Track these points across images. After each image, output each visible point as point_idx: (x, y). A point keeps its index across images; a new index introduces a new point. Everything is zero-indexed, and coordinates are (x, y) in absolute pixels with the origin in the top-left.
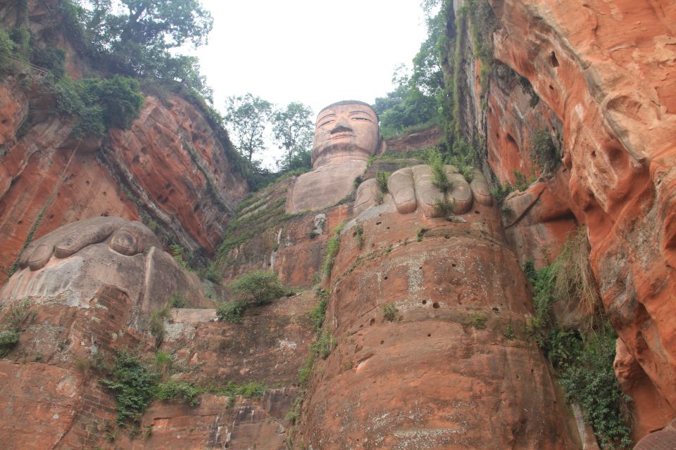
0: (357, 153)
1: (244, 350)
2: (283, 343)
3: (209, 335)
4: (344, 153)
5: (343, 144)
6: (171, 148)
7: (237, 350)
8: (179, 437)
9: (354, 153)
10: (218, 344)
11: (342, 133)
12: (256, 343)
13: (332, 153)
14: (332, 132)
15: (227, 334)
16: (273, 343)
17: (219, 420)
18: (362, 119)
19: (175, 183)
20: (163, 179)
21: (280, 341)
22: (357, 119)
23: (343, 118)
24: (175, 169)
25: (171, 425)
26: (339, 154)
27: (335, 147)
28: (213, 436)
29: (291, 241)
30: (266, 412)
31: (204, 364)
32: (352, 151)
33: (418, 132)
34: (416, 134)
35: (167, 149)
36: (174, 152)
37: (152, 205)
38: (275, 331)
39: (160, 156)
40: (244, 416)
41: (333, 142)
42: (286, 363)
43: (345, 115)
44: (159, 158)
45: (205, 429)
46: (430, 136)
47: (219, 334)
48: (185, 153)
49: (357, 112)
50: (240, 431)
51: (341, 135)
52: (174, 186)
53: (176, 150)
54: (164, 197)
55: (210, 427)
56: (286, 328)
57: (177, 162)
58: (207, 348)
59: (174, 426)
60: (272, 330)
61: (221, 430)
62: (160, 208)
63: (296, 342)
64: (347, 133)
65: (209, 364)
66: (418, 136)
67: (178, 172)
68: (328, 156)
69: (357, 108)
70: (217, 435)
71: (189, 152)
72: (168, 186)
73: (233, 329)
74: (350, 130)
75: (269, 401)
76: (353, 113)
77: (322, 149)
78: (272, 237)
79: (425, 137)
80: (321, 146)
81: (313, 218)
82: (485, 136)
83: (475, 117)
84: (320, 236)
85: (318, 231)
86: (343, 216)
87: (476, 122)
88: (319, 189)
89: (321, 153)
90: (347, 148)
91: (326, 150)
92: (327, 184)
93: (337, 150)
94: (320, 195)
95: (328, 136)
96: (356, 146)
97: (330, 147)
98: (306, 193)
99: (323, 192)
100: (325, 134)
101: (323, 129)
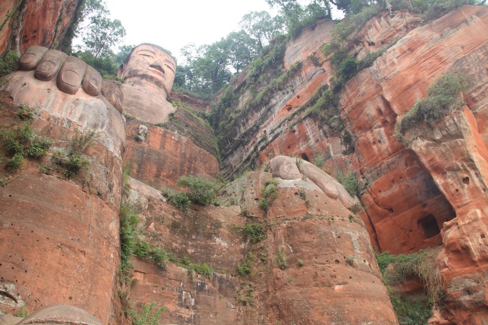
0: (162, 90)
1: (188, 235)
2: (218, 240)
3: (163, 212)
4: (155, 86)
5: (158, 79)
6: (55, 5)
7: (183, 232)
8: (155, 292)
9: (160, 89)
10: (171, 222)
11: (159, 71)
12: (197, 232)
13: (147, 80)
14: (151, 66)
15: (176, 217)
16: (209, 237)
17: (183, 286)
18: (170, 68)
19: (40, 32)
20: (36, 24)
21: (215, 238)
22: (168, 66)
23: (160, 60)
24: (47, 22)
25: (146, 280)
26: (152, 84)
27: (151, 78)
28: (180, 298)
30: (216, 289)
31: (161, 235)
32: (161, 88)
33: (190, 96)
34: (188, 97)
35: (53, 3)
36: (55, 9)
37: (18, 39)
38: (211, 229)
39: (47, 5)
40: (201, 288)
41: (151, 74)
42: (222, 256)
43: (163, 59)
44: (46, 6)
45: (173, 290)
46: (196, 103)
47: (170, 214)
48: (59, 14)
49: (169, 62)
50: (201, 299)
51: (157, 72)
52: (38, 34)
53: (56, 8)
54: (28, 39)
55: (177, 290)
56: (220, 229)
57: (51, 18)
58: (162, 222)
59: (149, 281)
60: (209, 227)
61: (186, 294)
62: (20, 45)
63: (228, 243)
64: (161, 73)
65: (164, 236)
66: (189, 99)
67: (47, 26)
68: (144, 81)
69: (169, 59)
70: (184, 298)
71: (61, 14)
72: (35, 31)
73: (180, 215)
74: (163, 72)
75: (217, 282)
76: (167, 61)
77: (141, 73)
79: (192, 101)
80: (142, 71)
81: (138, 125)
82: (270, 139)
83: (263, 122)
84: (143, 143)
85: (142, 137)
86: (159, 136)
87: (263, 126)
88: (142, 105)
89: (139, 75)
90: (158, 84)
91: (144, 76)
92: (148, 104)
93: (152, 81)
94: (142, 110)
95: (147, 66)
96: (164, 86)
97: (148, 75)
98: (132, 102)
99: (145, 109)
100: (145, 63)
101: (144, 58)
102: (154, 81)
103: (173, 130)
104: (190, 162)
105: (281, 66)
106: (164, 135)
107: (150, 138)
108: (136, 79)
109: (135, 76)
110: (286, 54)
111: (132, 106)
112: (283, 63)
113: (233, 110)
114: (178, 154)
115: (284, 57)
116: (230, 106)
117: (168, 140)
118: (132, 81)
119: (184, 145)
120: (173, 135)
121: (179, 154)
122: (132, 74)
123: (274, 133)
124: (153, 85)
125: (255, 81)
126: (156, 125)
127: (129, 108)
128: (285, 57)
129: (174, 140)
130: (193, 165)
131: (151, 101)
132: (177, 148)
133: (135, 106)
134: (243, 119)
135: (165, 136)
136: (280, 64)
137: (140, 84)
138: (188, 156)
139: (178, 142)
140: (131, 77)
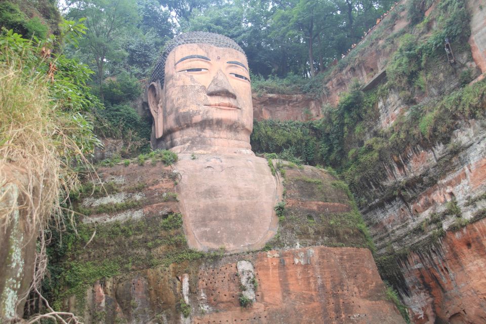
0: (242, 136)
4: (230, 135)
5: (230, 121)
9: (238, 136)
13: (212, 130)
18: (241, 77)
22: (237, 76)
23: (221, 71)
26: (222, 134)
27: (219, 123)
29: (209, 303)
32: (238, 133)
33: (279, 93)
43: (224, 66)
49: (236, 63)
51: (225, 105)
68: (208, 133)
69: (235, 56)
74: (234, 96)
76: (231, 64)
77: (197, 119)
78: (172, 285)
80: (198, 113)
81: (234, 265)
82: (468, 215)
83: (444, 175)
84: (256, 305)
85: (249, 295)
86: (275, 271)
87: (444, 181)
88: (225, 209)
89: (196, 124)
90: (233, 127)
91: (206, 124)
92: (234, 201)
93: (221, 127)
94: (230, 220)
95: (203, 95)
96: (243, 127)
97: (212, 120)
98: (207, 211)
99: (233, 215)
100: (198, 91)
101: (192, 78)
102: (224, 126)
103: (292, 244)
104: (336, 296)
105: (465, 56)
106: (282, 265)
107: (263, 287)
108: (192, 132)
109: (188, 126)
110: (474, 29)
111: (211, 220)
112: (470, 50)
113: (371, 128)
114: (314, 293)
115: (469, 36)
116: (361, 119)
117: (290, 271)
118: (188, 140)
119: (317, 266)
120: (295, 255)
121: (315, 290)
122: (182, 123)
123: (475, 206)
124: (224, 134)
125: (410, 83)
126: (263, 250)
127: (208, 229)
128: (473, 37)
129: (299, 265)
130: (341, 301)
131: (236, 188)
132: (309, 278)
133: (216, 219)
134: (398, 156)
135: (284, 265)
136: (461, 52)
137: (203, 143)
138: (329, 286)
139: (306, 266)
140: (182, 129)
